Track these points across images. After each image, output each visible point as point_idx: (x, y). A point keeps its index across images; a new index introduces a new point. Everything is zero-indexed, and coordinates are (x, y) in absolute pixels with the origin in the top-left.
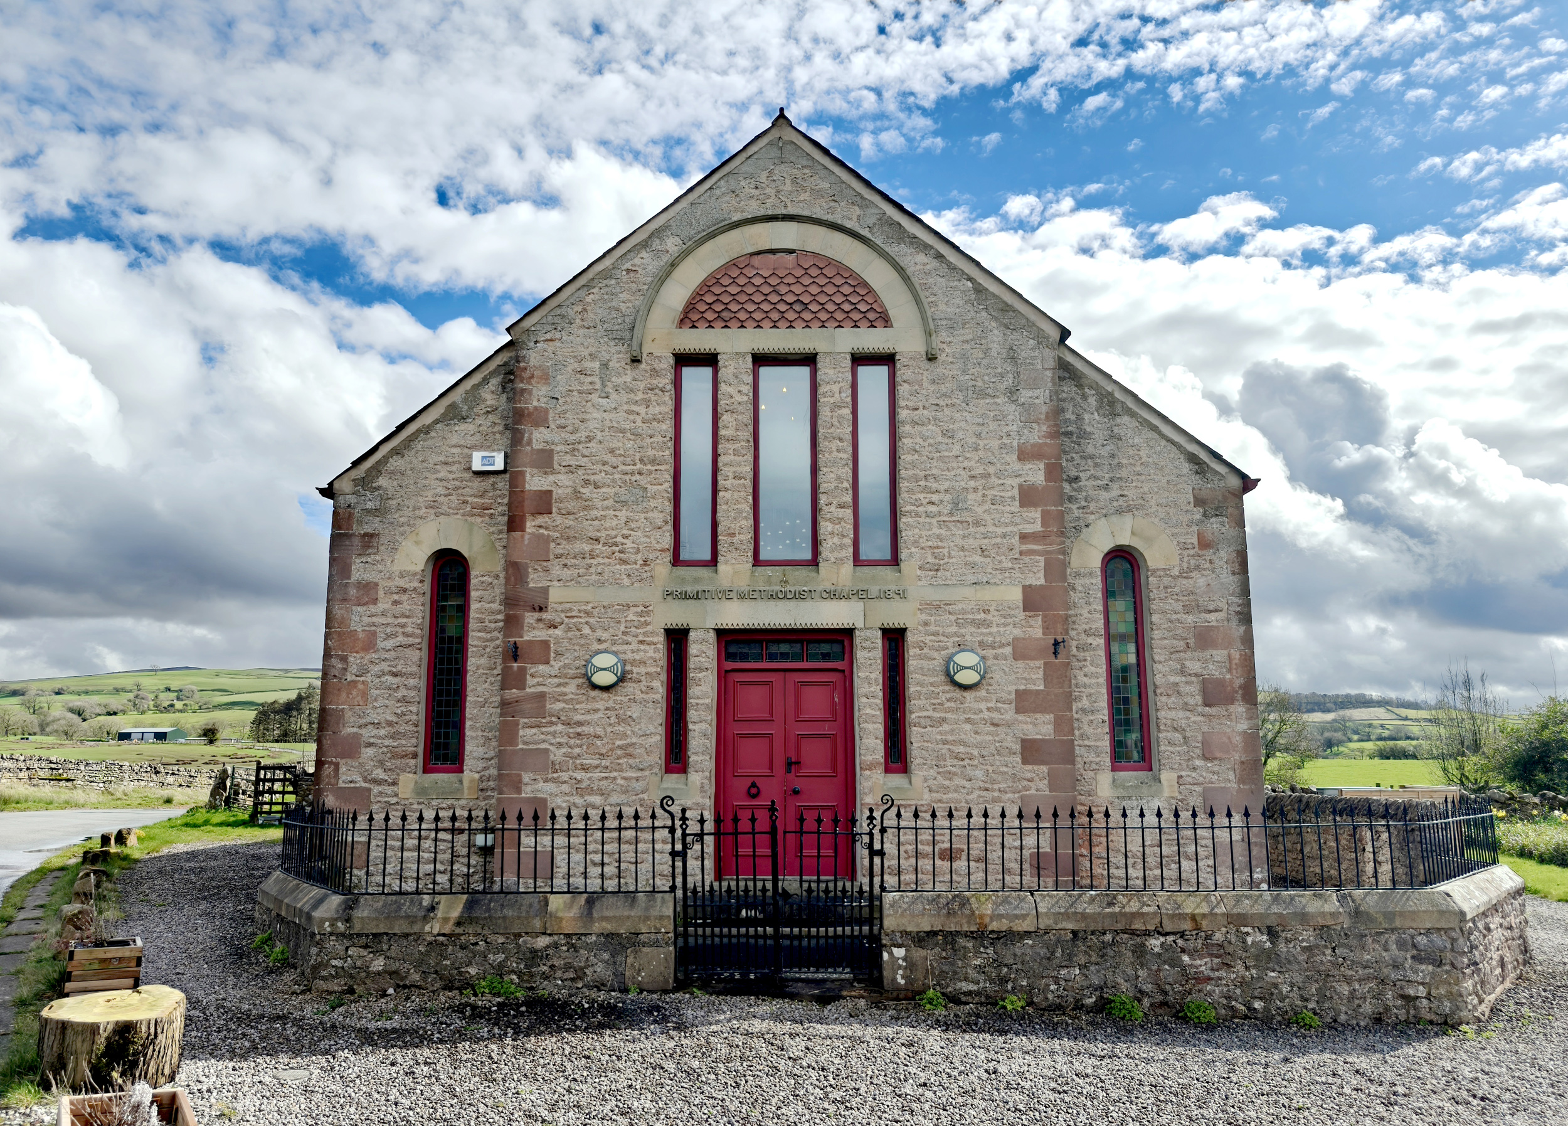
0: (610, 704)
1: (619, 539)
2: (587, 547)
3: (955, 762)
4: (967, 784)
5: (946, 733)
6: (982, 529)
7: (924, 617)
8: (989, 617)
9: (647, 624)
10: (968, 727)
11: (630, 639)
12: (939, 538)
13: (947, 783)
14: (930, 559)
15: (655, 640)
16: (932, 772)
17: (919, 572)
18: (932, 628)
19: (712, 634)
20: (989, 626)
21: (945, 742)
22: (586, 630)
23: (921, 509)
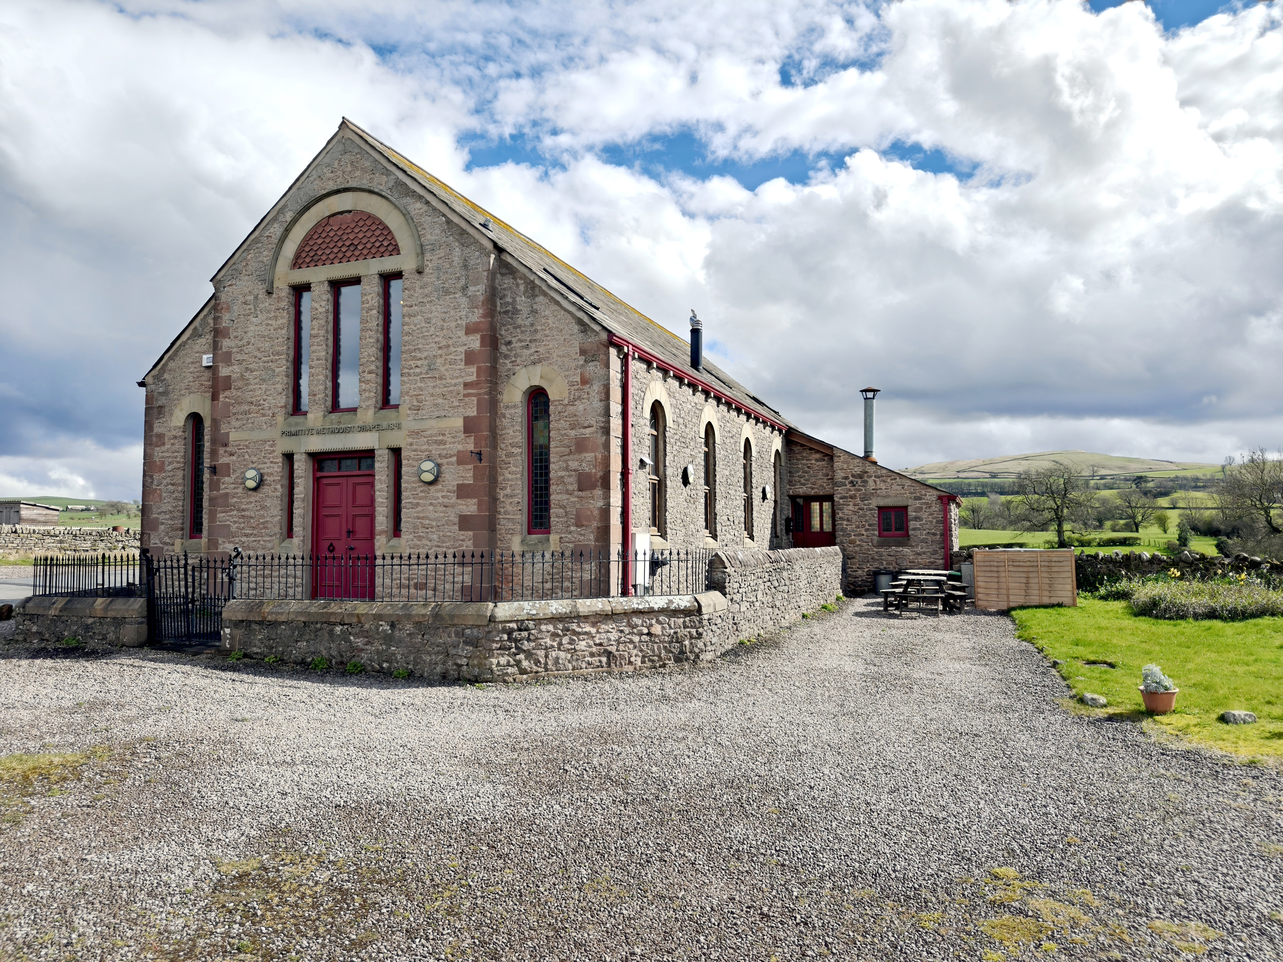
0: (257, 499)
1: (262, 402)
2: (247, 408)
3: (424, 530)
4: (429, 543)
5: (419, 512)
6: (444, 382)
7: (410, 440)
8: (445, 438)
9: (274, 451)
10: (431, 508)
11: (266, 460)
12: (421, 389)
13: (419, 543)
14: (415, 403)
15: (277, 460)
16: (411, 536)
17: (409, 412)
18: (414, 447)
19: (304, 456)
20: (445, 444)
21: (418, 518)
22: (247, 457)
23: (412, 371)
